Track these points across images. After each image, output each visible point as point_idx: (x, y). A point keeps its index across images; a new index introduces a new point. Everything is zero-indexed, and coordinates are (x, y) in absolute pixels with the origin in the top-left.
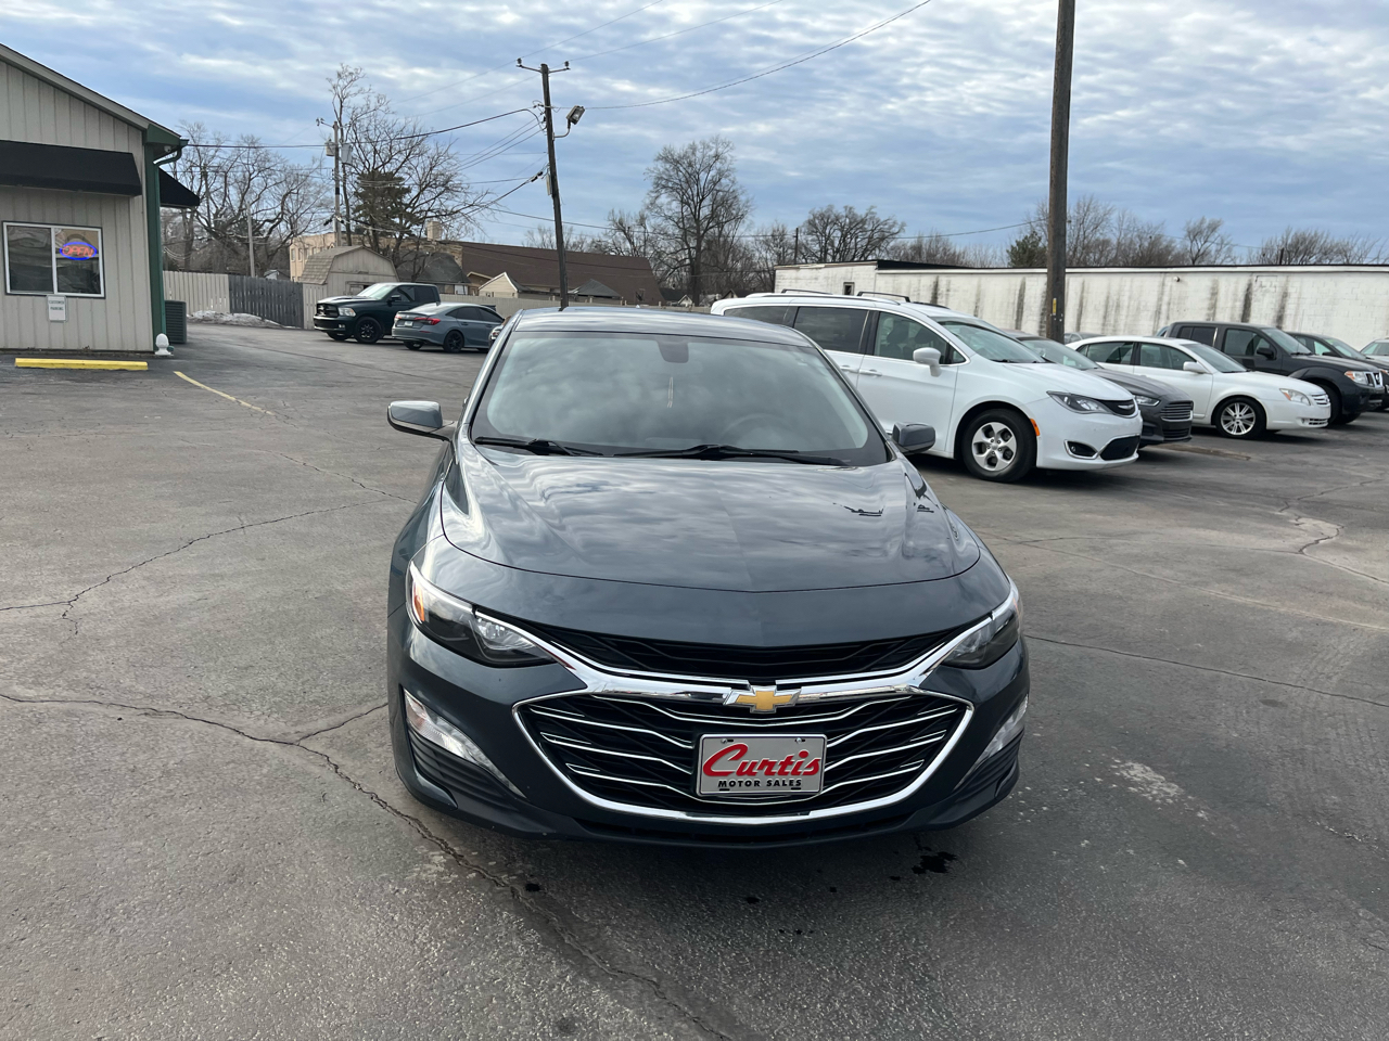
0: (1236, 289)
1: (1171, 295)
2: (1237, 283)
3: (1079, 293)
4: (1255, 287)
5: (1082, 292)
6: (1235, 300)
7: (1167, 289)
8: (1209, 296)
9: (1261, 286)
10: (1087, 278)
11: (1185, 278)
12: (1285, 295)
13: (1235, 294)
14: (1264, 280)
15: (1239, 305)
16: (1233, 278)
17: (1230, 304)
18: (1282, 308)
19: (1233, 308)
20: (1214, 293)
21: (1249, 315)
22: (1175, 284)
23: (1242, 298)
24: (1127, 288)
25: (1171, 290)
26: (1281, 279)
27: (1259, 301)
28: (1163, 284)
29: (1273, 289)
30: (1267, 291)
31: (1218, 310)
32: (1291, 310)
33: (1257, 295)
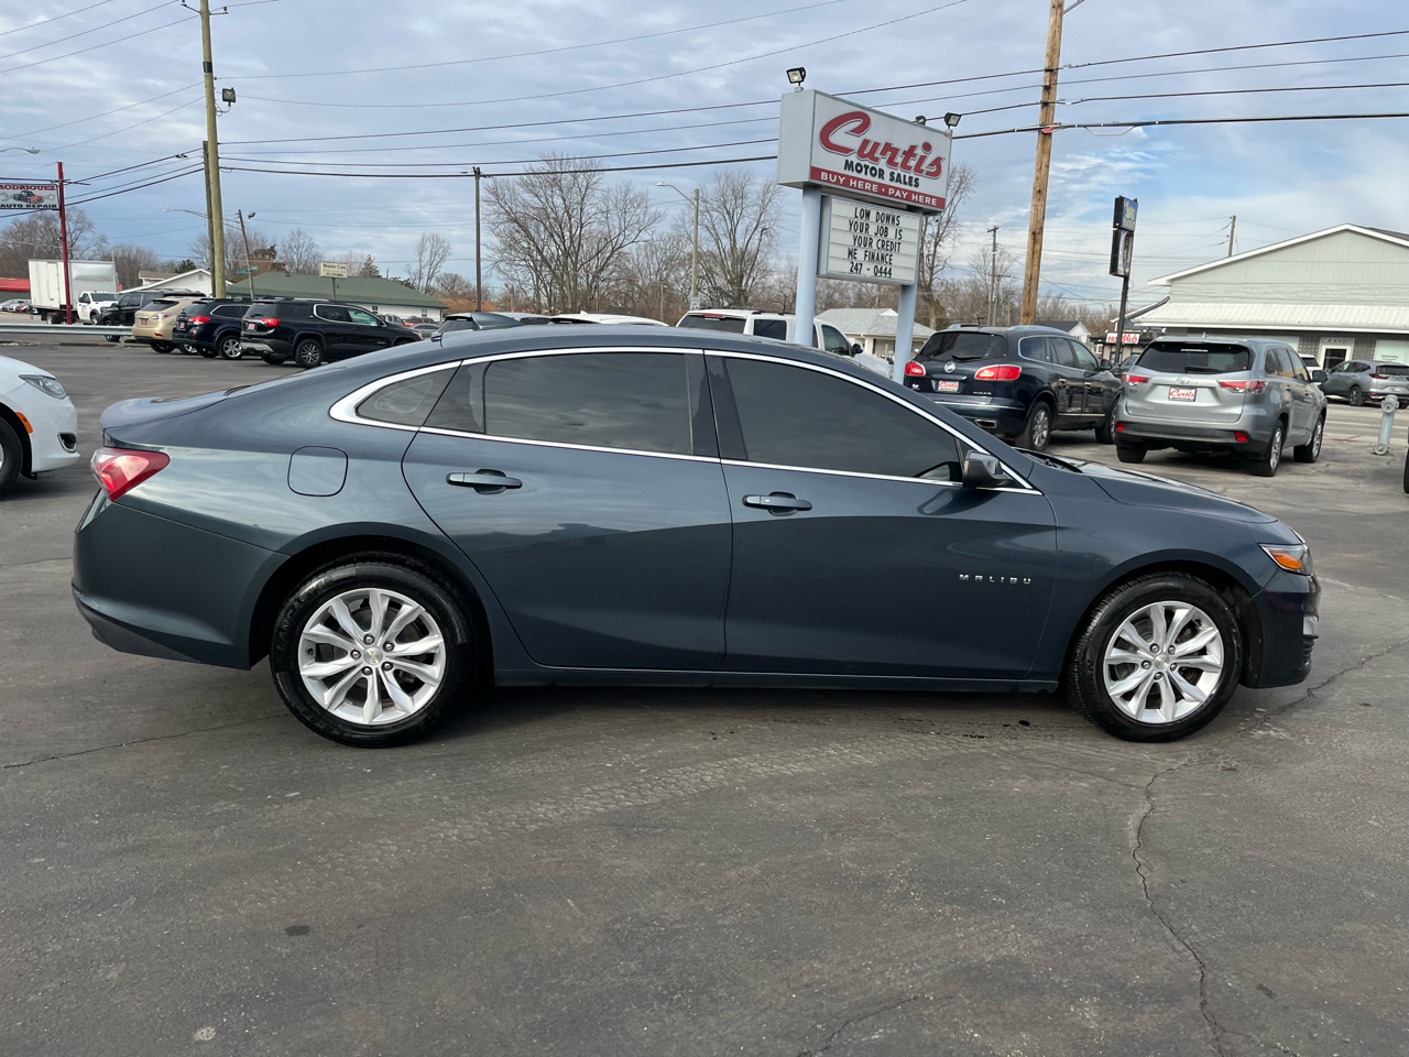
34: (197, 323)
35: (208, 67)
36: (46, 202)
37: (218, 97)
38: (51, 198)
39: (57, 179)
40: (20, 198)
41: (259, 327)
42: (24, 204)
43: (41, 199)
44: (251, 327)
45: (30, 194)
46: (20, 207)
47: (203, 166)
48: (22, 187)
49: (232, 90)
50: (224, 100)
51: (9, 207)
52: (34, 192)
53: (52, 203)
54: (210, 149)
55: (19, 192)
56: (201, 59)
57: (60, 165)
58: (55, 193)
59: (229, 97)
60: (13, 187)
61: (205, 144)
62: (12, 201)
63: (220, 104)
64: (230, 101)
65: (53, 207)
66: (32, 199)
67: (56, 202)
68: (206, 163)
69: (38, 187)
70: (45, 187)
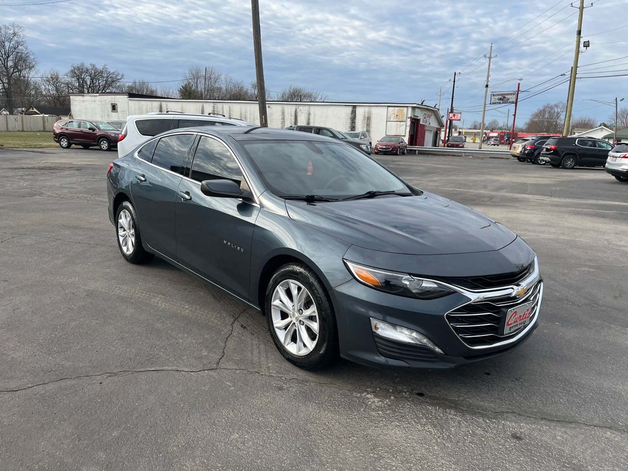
0: (291, 111)
2: (291, 109)
3: (228, 112)
4: (298, 110)
5: (230, 111)
6: (291, 116)
8: (281, 114)
9: (300, 110)
10: (231, 105)
11: (271, 106)
12: (309, 114)
13: (291, 113)
14: (301, 108)
15: (293, 118)
16: (290, 107)
17: (290, 118)
18: (309, 119)
19: (291, 119)
20: (283, 113)
21: (297, 122)
23: (294, 115)
24: (248, 110)
26: (307, 107)
27: (300, 116)
29: (305, 112)
30: (303, 112)
31: (285, 120)
32: (311, 120)
33: (299, 114)
34: (528, 148)
35: (579, 33)
36: (510, 100)
37: (582, 45)
38: (512, 98)
39: (517, 90)
40: (500, 99)
41: (547, 150)
42: (501, 102)
43: (508, 99)
44: (545, 150)
45: (504, 97)
46: (500, 103)
47: (569, 78)
48: (502, 95)
49: (588, 42)
50: (584, 47)
51: (495, 103)
52: (506, 96)
53: (512, 101)
54: (574, 70)
55: (500, 97)
56: (576, 29)
57: (519, 84)
58: (514, 96)
59: (587, 45)
60: (498, 95)
61: (573, 68)
62: (497, 101)
63: (582, 49)
64: (587, 47)
65: (513, 103)
66: (505, 99)
67: (514, 100)
68: (571, 77)
69: (508, 94)
70: (511, 94)
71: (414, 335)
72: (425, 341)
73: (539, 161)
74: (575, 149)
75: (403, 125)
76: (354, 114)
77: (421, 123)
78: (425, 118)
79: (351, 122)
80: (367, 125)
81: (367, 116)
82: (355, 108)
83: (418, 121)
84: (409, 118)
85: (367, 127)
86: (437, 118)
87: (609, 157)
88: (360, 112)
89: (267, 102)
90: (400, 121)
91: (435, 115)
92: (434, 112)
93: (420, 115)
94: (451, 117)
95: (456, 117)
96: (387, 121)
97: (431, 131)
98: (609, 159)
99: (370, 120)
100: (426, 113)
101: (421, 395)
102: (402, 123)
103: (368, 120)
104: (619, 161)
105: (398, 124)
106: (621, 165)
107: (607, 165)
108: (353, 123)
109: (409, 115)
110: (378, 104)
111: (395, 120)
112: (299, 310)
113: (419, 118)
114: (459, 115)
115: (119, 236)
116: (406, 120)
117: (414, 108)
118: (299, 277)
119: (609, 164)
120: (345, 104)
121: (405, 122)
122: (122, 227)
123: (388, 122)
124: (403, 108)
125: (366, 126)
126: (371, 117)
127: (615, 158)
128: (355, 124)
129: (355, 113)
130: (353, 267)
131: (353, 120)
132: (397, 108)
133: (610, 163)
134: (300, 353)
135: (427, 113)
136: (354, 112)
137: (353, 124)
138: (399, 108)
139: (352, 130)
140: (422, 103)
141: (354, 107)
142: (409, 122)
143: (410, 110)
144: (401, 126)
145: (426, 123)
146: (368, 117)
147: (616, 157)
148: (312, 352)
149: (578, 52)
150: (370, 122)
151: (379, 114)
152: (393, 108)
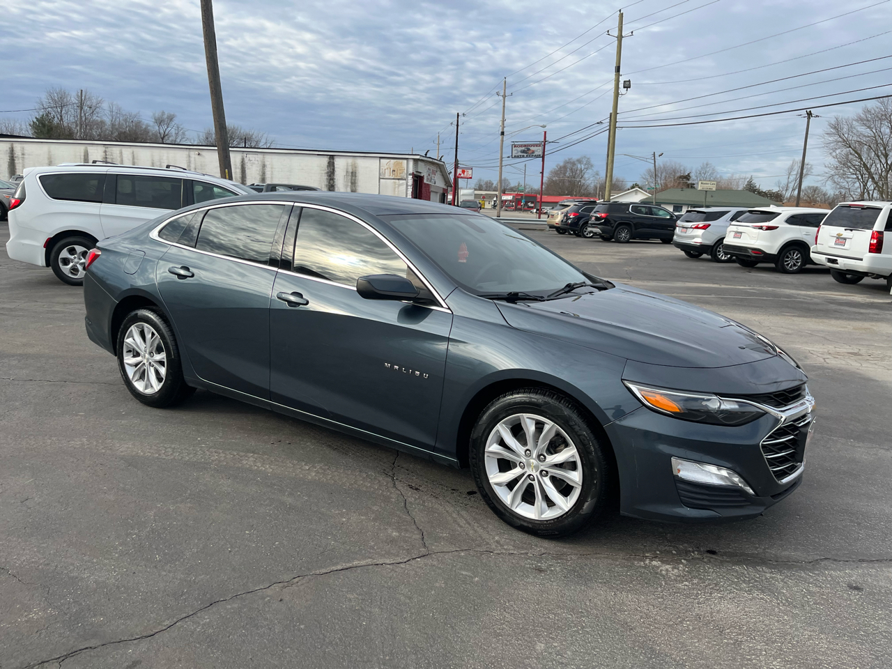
0: (235, 161)
1: (195, 164)
2: (235, 158)
3: (131, 159)
4: (246, 160)
5: (133, 158)
6: (236, 168)
7: (192, 159)
9: (249, 160)
10: (136, 150)
11: (203, 153)
12: (264, 166)
13: (235, 165)
14: (251, 156)
15: (239, 171)
18: (264, 173)
19: (235, 173)
21: (245, 177)
22: (197, 156)
23: (240, 167)
24: (165, 158)
25: (195, 160)
26: (260, 156)
27: (250, 169)
28: (189, 156)
29: (257, 162)
30: (253, 163)
32: (268, 175)
33: (248, 166)
34: (571, 217)
35: (618, 69)
36: (536, 153)
37: (621, 85)
38: (538, 151)
39: (543, 140)
40: (523, 152)
41: (597, 219)
42: (525, 155)
43: (533, 152)
44: (593, 218)
45: (529, 149)
46: (523, 156)
47: (608, 128)
48: (525, 146)
49: (629, 81)
50: (624, 87)
51: (518, 157)
52: (531, 148)
53: (539, 154)
54: (613, 116)
55: (523, 148)
56: (614, 65)
57: (545, 132)
58: (541, 148)
59: (627, 85)
60: (521, 146)
61: (611, 114)
62: (520, 154)
63: (622, 90)
64: (627, 88)
65: (539, 156)
66: (530, 152)
67: (541, 153)
68: (610, 126)
69: (533, 145)
70: (537, 145)
71: (724, 473)
72: (736, 479)
73: (585, 233)
74: (629, 218)
75: (402, 184)
76: (332, 168)
77: (425, 181)
78: (429, 175)
79: (327, 179)
80: (352, 183)
81: (350, 170)
82: (333, 159)
83: (421, 178)
84: (410, 175)
85: (351, 187)
86: (443, 175)
87: (677, 228)
88: (341, 164)
89: (230, 149)
90: (399, 179)
91: (441, 171)
92: (438, 166)
93: (424, 171)
94: (460, 174)
95: (465, 173)
96: (380, 178)
97: (437, 193)
98: (678, 230)
99: (356, 176)
100: (430, 168)
101: (713, 552)
102: (401, 182)
103: (352, 176)
104: (690, 232)
105: (395, 183)
106: (693, 237)
107: (675, 237)
108: (330, 180)
109: (411, 171)
110: (365, 154)
111: (391, 177)
112: (539, 456)
113: (422, 175)
114: (470, 171)
115: (127, 366)
116: (407, 177)
117: (415, 160)
118: (542, 408)
119: (678, 236)
120: (317, 152)
121: (405, 179)
122: (130, 351)
123: (381, 180)
124: (401, 161)
125: (350, 184)
126: (357, 172)
127: (685, 229)
128: (334, 182)
129: (334, 166)
130: (639, 389)
131: (330, 176)
132: (393, 161)
133: (680, 234)
134: (543, 516)
135: (433, 168)
136: (331, 165)
137: (332, 182)
138: (395, 160)
139: (330, 190)
140: (426, 155)
141: (332, 157)
142: (410, 180)
143: (411, 163)
144: (399, 185)
145: (431, 181)
146: (352, 173)
147: (687, 228)
148: (567, 512)
149: (617, 94)
150: (355, 180)
151: (369, 169)
152: (388, 160)
